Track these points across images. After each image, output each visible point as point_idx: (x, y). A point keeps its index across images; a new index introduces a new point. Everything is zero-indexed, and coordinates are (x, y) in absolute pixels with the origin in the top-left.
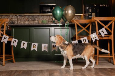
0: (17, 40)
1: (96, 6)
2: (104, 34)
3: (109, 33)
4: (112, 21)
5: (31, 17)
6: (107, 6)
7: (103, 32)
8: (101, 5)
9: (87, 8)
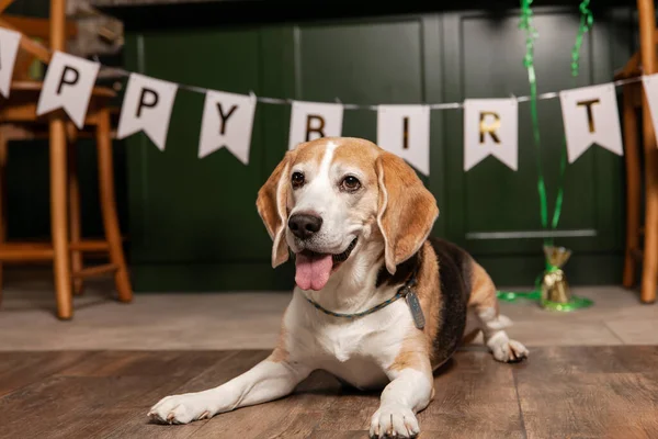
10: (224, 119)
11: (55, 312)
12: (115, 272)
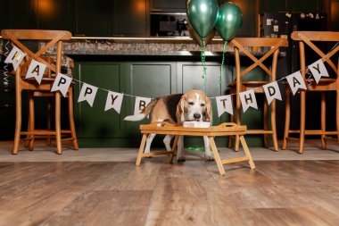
0: (95, 89)
1: (289, 16)
2: (321, 76)
5: (130, 45)
6: (317, 17)
7: (319, 70)
8: (303, 16)
9: (269, 22)
10: (113, 100)
11: (56, 152)
12: (73, 140)
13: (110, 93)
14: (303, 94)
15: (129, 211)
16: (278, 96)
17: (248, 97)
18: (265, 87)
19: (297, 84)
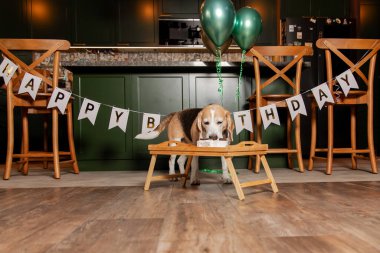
0: (97, 105)
1: (314, 21)
2: (349, 88)
3: (363, 86)
4: (371, 50)
5: (136, 55)
6: (345, 23)
7: (348, 81)
8: (329, 21)
9: (291, 28)
10: (118, 117)
11: (54, 177)
12: (73, 163)
13: (115, 109)
14: (330, 108)
15: (136, 242)
16: (303, 110)
17: (269, 112)
18: (289, 101)
19: (324, 97)
